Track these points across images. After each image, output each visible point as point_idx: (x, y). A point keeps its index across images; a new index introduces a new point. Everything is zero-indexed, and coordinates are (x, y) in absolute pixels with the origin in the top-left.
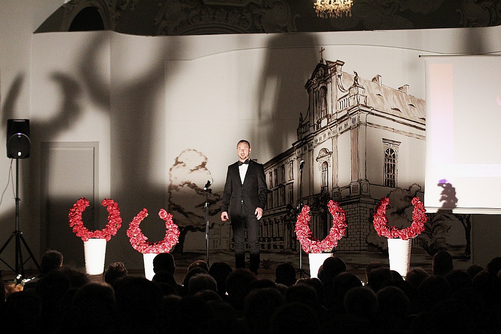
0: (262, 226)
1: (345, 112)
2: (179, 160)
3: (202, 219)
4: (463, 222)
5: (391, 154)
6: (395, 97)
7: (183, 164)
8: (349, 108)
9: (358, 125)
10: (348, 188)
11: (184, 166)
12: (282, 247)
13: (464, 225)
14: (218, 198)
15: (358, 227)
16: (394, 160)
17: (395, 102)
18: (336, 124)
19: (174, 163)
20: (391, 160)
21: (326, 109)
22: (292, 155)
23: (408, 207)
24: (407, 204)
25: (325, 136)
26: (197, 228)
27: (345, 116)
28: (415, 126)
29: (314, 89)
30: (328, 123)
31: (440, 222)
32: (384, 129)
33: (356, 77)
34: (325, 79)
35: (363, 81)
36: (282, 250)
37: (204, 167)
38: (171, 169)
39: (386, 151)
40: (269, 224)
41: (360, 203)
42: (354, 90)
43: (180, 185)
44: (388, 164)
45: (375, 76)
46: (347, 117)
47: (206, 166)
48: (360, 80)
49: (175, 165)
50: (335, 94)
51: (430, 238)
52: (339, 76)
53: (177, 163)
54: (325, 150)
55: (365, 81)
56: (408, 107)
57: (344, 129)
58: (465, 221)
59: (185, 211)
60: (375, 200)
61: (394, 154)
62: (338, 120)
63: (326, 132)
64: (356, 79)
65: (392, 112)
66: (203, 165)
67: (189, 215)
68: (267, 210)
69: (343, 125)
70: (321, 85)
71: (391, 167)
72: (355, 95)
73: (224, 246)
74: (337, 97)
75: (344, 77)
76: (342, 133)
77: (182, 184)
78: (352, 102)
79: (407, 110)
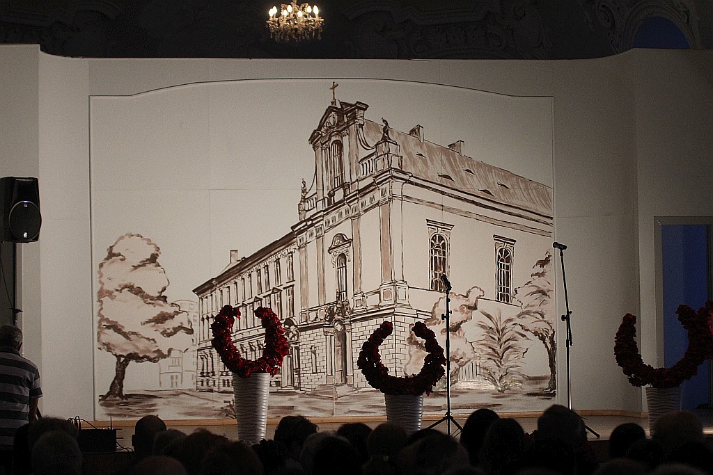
0: (246, 352)
1: (370, 180)
2: (115, 251)
3: (152, 341)
4: (544, 343)
5: (440, 242)
6: (444, 158)
7: (121, 257)
8: (377, 174)
9: (390, 200)
10: (376, 293)
11: (122, 260)
12: (278, 383)
13: (547, 347)
14: (177, 309)
15: (393, 351)
16: (444, 252)
17: (443, 165)
18: (357, 198)
19: (106, 255)
20: (440, 252)
21: (342, 174)
22: (291, 244)
23: (465, 321)
24: (464, 317)
25: (340, 215)
26: (145, 357)
27: (371, 185)
28: (473, 202)
29: (322, 144)
30: (344, 196)
31: (511, 343)
32: (429, 206)
33: (385, 128)
34: (340, 129)
35: (395, 134)
36: (280, 388)
37: (155, 262)
38: (101, 265)
39: (432, 239)
40: (257, 349)
41: (395, 315)
42: (384, 148)
43: (117, 290)
44: (436, 257)
45: (414, 126)
46: (373, 188)
47: (157, 260)
48: (392, 133)
49: (107, 259)
50: (355, 153)
51: (498, 366)
52: (361, 126)
53: (111, 255)
54: (341, 236)
55: (399, 134)
56: (464, 173)
57: (368, 204)
58: (547, 341)
59: (126, 330)
60: (417, 310)
61: (444, 243)
62: (359, 191)
63: (343, 209)
64: (386, 130)
65: (439, 180)
66: (153, 259)
67: (132, 337)
68: (254, 327)
69: (367, 198)
70: (333, 139)
71: (440, 261)
72: (384, 155)
73: (189, 383)
74: (357, 157)
75: (369, 128)
76: (366, 211)
77: (119, 289)
78: (380, 165)
79: (462, 179)
